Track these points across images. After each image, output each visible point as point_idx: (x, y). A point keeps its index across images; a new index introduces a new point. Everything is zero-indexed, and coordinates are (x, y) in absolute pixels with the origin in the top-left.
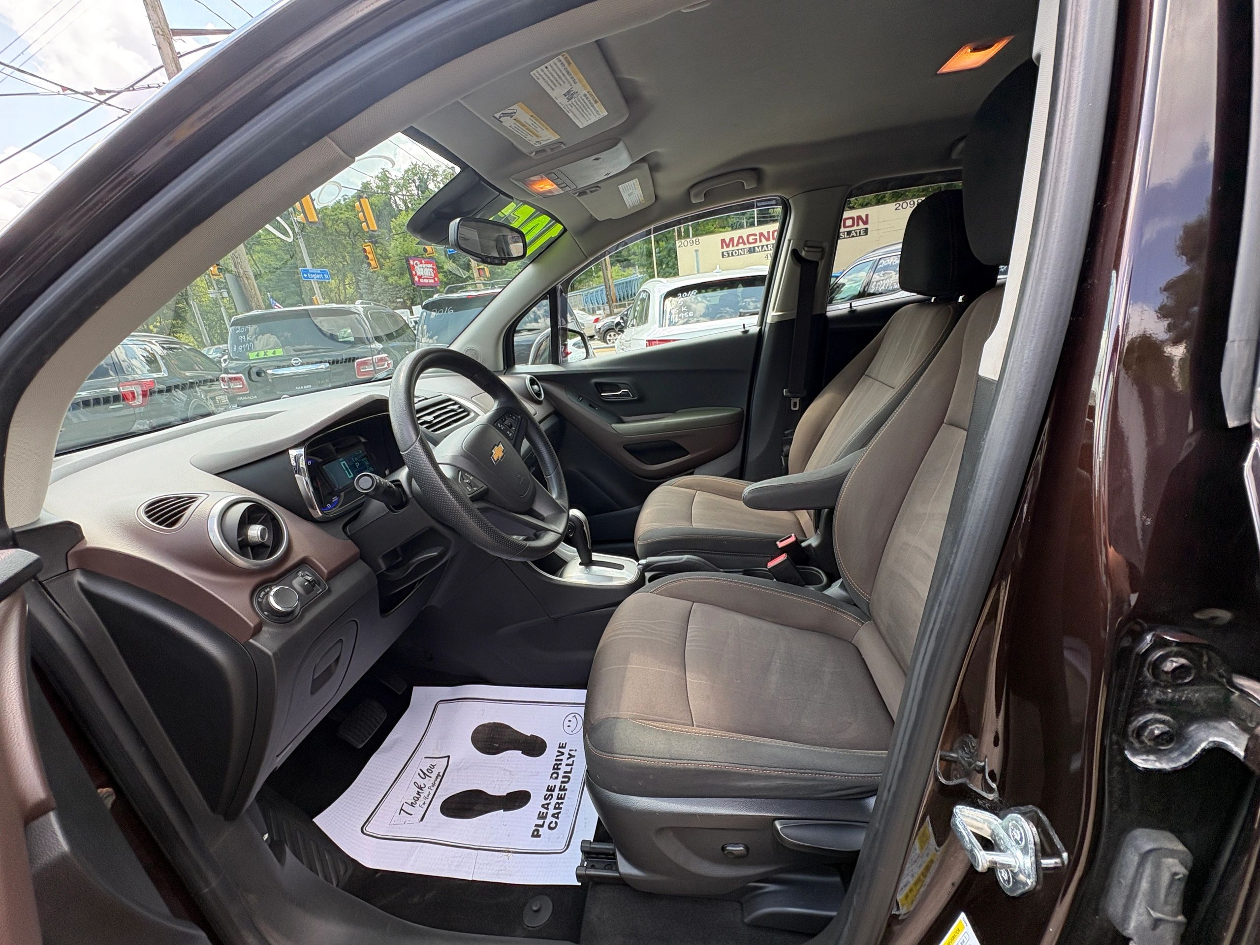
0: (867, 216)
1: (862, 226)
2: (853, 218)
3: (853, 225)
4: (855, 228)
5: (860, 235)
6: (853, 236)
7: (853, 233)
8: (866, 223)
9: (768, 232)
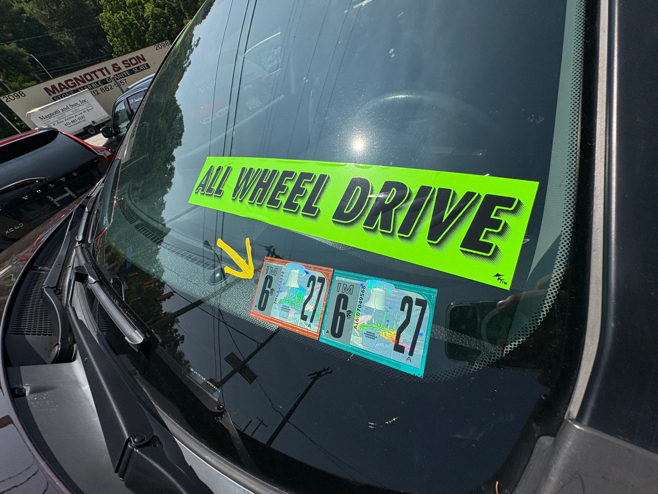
0: (142, 55)
1: (143, 63)
2: (133, 58)
3: (137, 63)
4: (139, 64)
5: (146, 69)
6: (142, 70)
7: (141, 68)
8: (144, 60)
9: (80, 76)
